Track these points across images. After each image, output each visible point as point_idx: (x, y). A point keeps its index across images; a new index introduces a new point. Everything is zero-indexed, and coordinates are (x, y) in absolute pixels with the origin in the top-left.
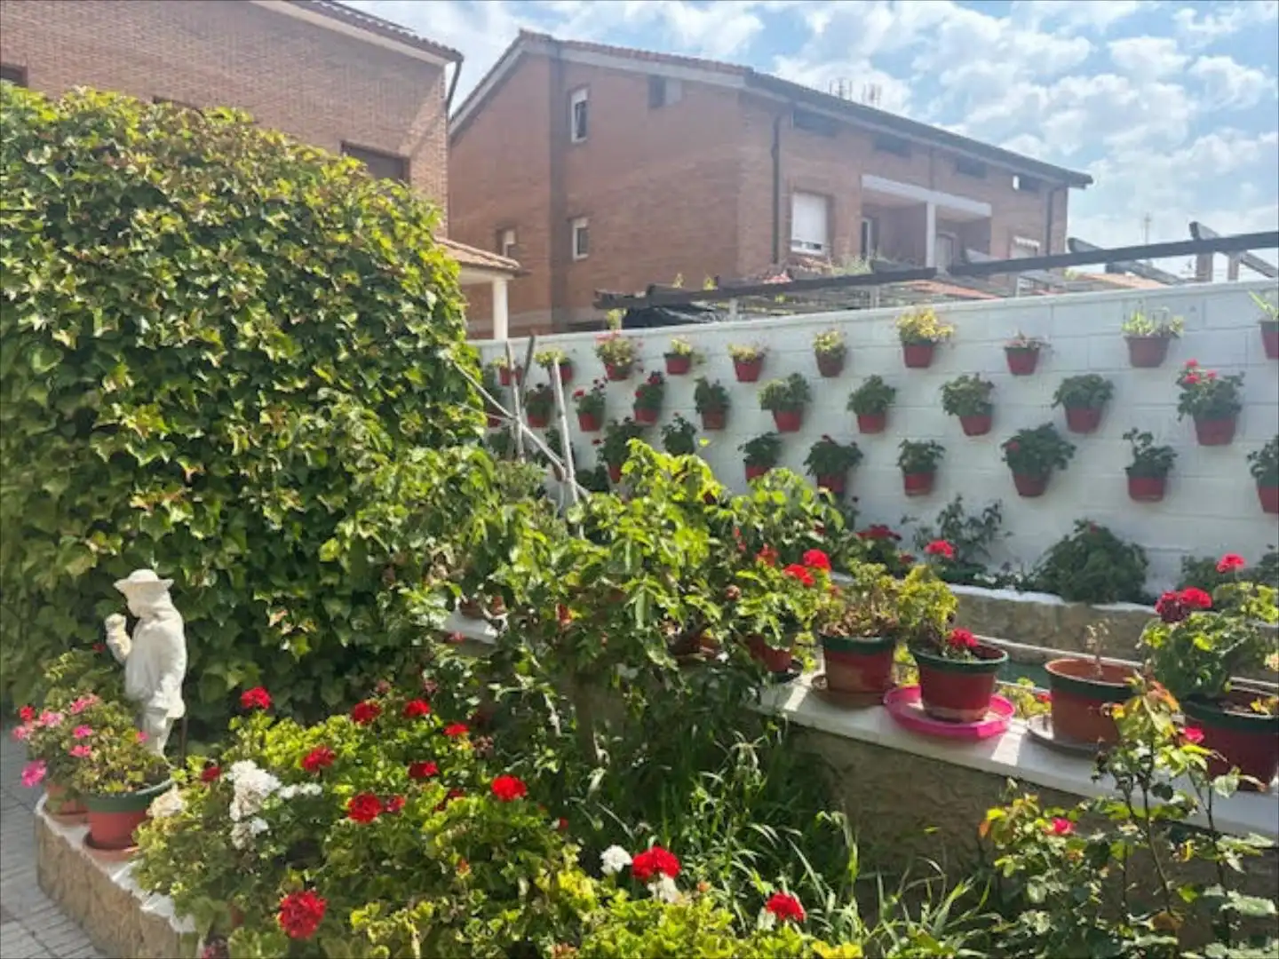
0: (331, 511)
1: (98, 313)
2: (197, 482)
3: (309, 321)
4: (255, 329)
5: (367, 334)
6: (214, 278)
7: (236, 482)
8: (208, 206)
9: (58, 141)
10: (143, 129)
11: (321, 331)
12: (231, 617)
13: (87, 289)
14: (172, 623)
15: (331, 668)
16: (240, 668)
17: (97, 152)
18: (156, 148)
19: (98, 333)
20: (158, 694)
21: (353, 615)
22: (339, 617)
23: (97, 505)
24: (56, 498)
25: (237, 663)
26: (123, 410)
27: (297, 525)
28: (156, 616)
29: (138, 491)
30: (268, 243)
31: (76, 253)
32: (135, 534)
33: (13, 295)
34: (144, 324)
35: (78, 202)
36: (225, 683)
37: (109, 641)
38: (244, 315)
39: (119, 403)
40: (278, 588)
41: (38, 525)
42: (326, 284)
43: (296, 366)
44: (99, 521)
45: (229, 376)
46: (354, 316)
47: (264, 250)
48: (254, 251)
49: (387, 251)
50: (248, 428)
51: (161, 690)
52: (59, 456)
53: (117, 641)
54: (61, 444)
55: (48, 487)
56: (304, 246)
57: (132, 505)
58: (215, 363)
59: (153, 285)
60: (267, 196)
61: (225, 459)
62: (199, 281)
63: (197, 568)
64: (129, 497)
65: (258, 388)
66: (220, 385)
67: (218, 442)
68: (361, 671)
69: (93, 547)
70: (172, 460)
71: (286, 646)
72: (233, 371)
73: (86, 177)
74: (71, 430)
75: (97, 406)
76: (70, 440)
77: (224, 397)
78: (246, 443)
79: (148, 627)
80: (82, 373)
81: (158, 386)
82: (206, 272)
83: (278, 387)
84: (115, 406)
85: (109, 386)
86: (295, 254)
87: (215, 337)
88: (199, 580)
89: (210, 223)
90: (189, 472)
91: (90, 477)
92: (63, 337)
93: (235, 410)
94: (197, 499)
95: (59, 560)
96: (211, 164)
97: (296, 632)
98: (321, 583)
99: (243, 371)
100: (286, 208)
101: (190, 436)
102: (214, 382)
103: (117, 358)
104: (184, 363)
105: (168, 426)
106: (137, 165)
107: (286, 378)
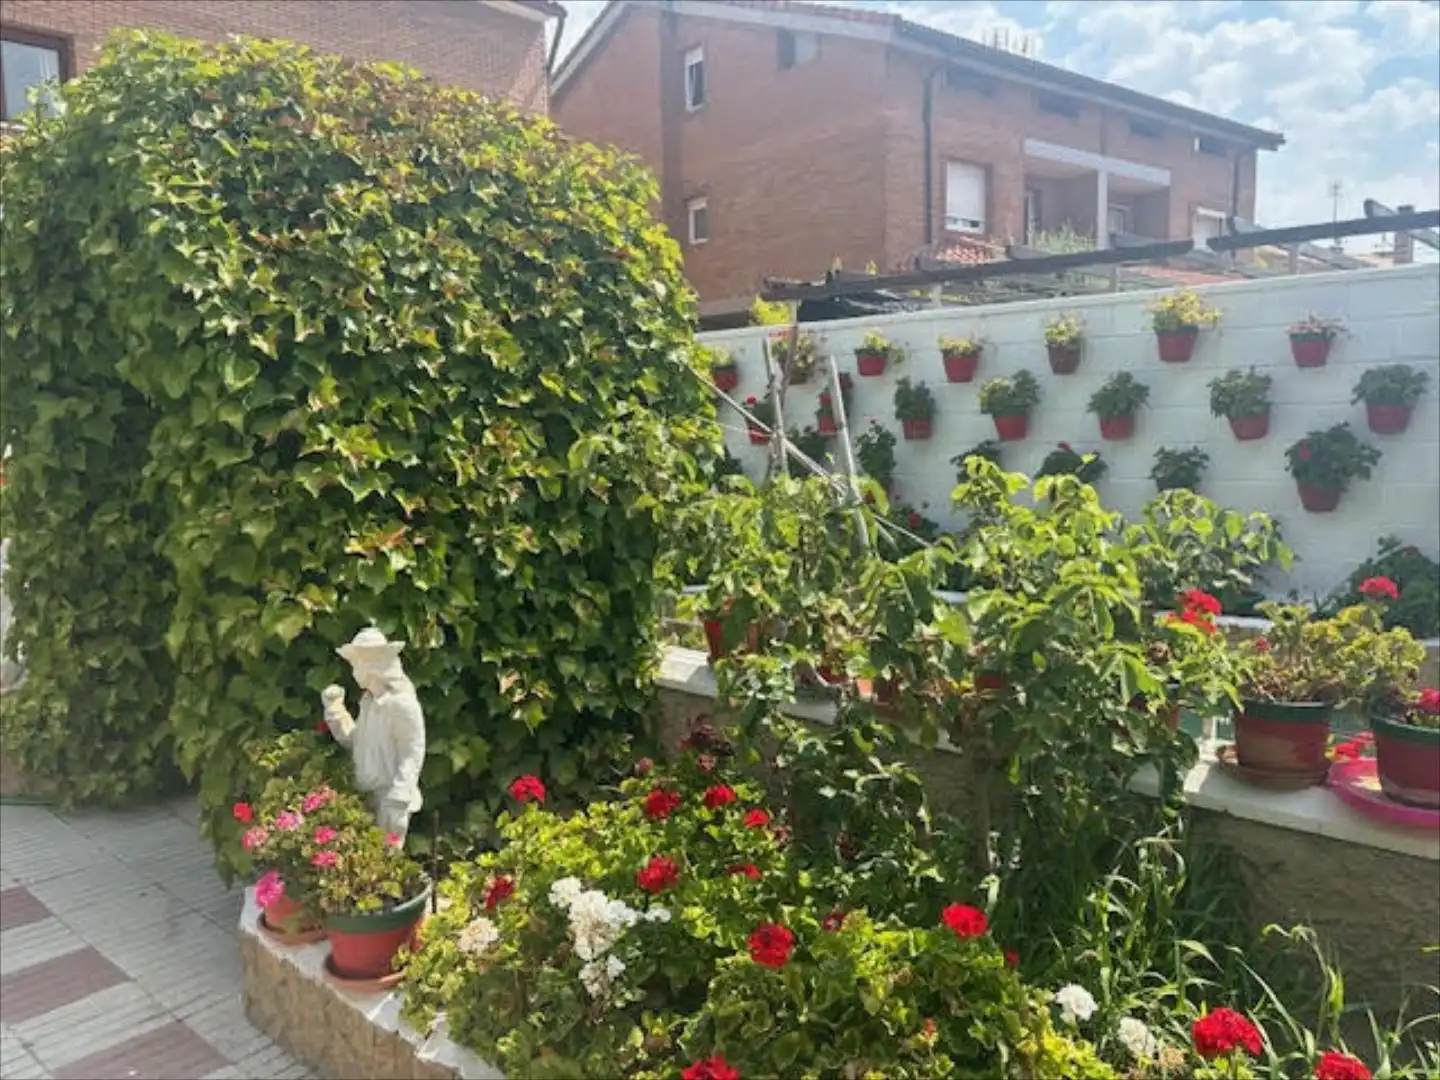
0: (565, 551)
1: (298, 315)
2: (419, 520)
3: (532, 318)
4: (475, 326)
5: (596, 333)
6: (423, 268)
7: (461, 518)
8: (410, 179)
9: (229, 99)
10: (320, 84)
11: (543, 330)
12: (456, 684)
13: (282, 283)
14: (405, 695)
15: (562, 739)
16: (466, 744)
17: (274, 113)
18: (337, 108)
19: (300, 337)
20: (397, 783)
21: (587, 675)
22: (573, 678)
23: (307, 552)
24: (259, 543)
25: (462, 738)
26: (333, 431)
27: (529, 571)
28: (389, 688)
29: (353, 533)
30: (479, 222)
31: (262, 238)
32: (350, 585)
33: (198, 294)
34: (351, 325)
35: (259, 177)
36: (451, 763)
37: (327, 718)
38: (459, 312)
39: (327, 425)
40: (508, 646)
41: (236, 576)
42: (546, 272)
43: (520, 375)
44: (309, 570)
45: (446, 388)
46: (580, 312)
47: (475, 230)
48: (463, 232)
49: (611, 229)
50: (471, 451)
51: (401, 779)
52: (258, 491)
53: (337, 717)
54: (260, 476)
55: (249, 529)
56: (518, 226)
57: (348, 550)
58: (432, 374)
59: (360, 277)
60: (477, 164)
61: (449, 491)
62: (406, 271)
63: (421, 624)
64: (342, 541)
65: (476, 403)
66: (436, 399)
67: (439, 472)
68: (593, 740)
69: (308, 604)
70: (389, 494)
71: (517, 715)
72: (449, 382)
73: (265, 145)
74: (271, 460)
75: (302, 428)
76: (272, 472)
77: (442, 415)
78: (472, 471)
79: (380, 701)
80: (279, 389)
81: (367, 401)
82: (413, 259)
83: (500, 401)
84: (321, 427)
85: (315, 404)
86: (512, 235)
87: (431, 340)
88: (425, 640)
89: (409, 201)
90: (409, 508)
91: (296, 517)
92: (258, 342)
93: (453, 430)
94: (418, 540)
95: (265, 620)
96: (401, 127)
97: (530, 698)
98: (554, 639)
99: (459, 381)
100: (496, 179)
101: (406, 464)
102: (430, 396)
103: (321, 369)
104: (396, 374)
105: (385, 452)
106: (323, 127)
107: (509, 391)
